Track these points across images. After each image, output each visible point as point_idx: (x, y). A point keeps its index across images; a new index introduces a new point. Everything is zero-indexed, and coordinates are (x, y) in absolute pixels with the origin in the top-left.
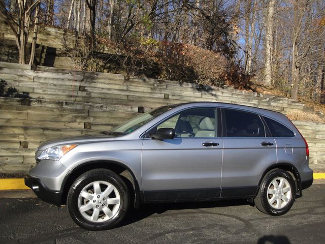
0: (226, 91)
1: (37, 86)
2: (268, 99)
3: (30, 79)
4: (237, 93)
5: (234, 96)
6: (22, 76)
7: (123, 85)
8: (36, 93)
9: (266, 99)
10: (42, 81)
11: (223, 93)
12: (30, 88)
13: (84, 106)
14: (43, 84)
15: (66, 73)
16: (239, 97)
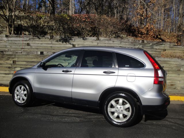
0: (116, 41)
1: (8, 45)
2: (151, 44)
3: (5, 41)
4: (125, 41)
5: (122, 43)
6: (1, 40)
7: (49, 41)
8: (7, 48)
9: (149, 44)
10: (10, 42)
11: (113, 41)
12: (5, 46)
13: (13, 53)
14: (10, 43)
15: (21, 37)
16: (127, 43)
